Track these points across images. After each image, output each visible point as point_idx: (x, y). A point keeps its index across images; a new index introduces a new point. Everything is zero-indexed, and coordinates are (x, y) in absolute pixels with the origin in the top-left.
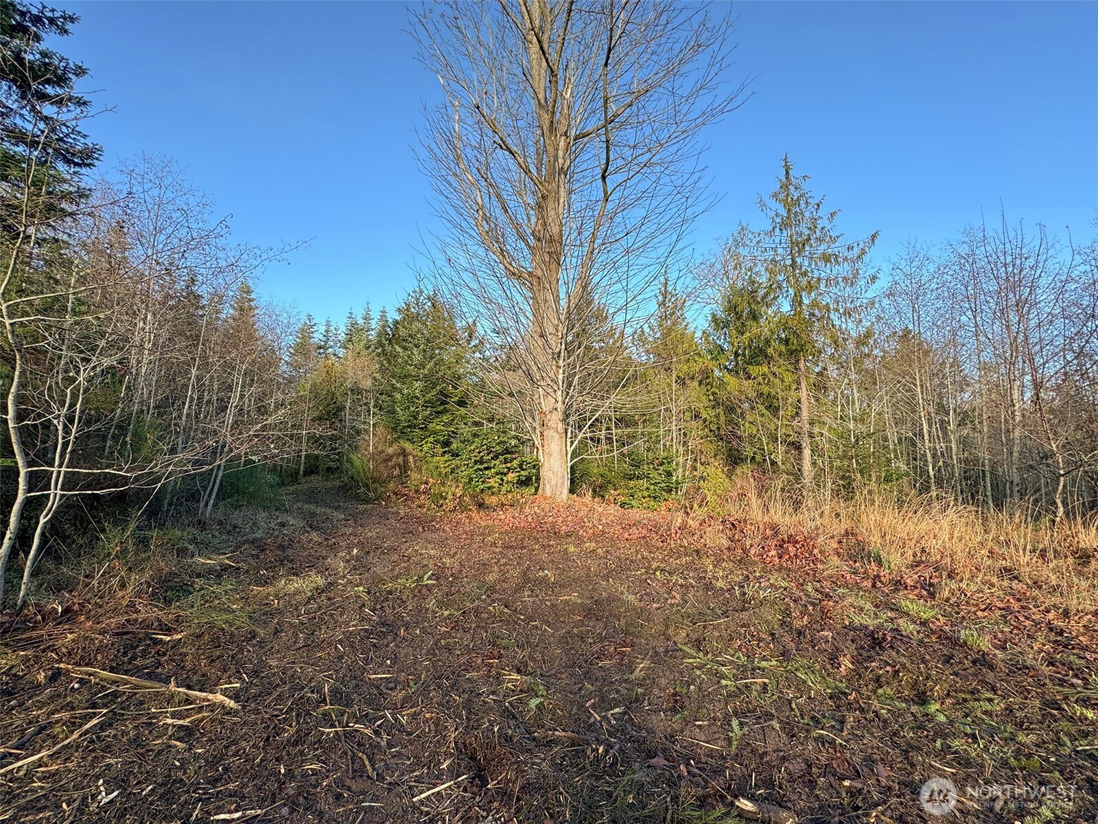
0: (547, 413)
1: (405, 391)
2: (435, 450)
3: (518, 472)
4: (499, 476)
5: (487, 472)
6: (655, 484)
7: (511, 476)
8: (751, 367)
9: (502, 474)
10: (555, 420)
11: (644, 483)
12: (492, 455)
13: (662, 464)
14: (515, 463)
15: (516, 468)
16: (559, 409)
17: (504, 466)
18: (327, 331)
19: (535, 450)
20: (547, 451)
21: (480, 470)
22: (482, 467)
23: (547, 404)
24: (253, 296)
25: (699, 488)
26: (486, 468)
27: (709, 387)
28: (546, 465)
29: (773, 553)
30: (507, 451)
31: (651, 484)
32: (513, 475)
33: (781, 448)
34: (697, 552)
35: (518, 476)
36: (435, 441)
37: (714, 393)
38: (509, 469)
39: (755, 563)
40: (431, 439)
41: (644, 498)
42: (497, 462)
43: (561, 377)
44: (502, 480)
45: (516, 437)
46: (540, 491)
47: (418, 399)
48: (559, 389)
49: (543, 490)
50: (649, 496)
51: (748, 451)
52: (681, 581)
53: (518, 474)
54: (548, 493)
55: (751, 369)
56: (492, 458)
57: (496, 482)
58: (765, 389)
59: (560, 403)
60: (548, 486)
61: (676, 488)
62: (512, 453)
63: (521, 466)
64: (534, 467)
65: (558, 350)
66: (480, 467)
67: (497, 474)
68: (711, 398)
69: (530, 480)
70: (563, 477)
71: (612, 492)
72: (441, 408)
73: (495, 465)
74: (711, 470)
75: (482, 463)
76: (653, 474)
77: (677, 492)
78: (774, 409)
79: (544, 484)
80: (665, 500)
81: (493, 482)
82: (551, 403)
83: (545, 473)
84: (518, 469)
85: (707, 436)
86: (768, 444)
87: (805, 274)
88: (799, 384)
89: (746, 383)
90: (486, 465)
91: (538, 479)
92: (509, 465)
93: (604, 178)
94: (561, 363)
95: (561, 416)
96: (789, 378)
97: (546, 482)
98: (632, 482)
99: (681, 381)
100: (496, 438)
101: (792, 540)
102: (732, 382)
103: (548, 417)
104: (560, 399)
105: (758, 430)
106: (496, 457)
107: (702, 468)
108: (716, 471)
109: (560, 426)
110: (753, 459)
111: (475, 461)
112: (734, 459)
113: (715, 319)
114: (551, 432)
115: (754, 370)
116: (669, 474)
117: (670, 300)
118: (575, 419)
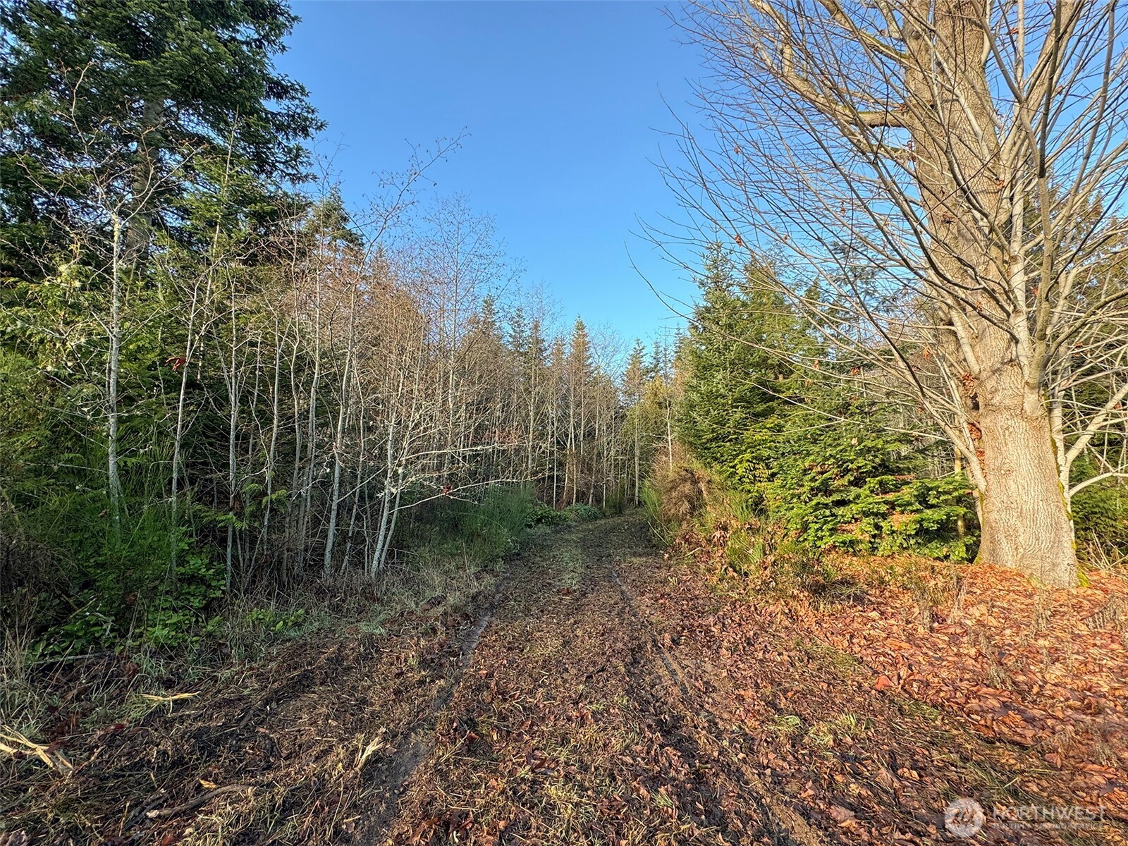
0: (984, 375)
1: (703, 388)
2: (757, 473)
3: (917, 511)
4: (871, 520)
5: (840, 511)
7: (900, 521)
9: (876, 514)
10: (1013, 387)
12: (849, 477)
14: (907, 493)
15: (909, 504)
16: (1024, 360)
17: (878, 498)
18: (657, 353)
19: (958, 464)
20: (994, 463)
21: (826, 506)
22: (829, 500)
24: (586, 331)
28: (996, 497)
30: (885, 468)
32: (905, 518)
35: (920, 522)
36: (755, 458)
38: (892, 505)
40: (747, 456)
42: (864, 491)
43: (1018, 281)
44: (878, 527)
45: (905, 439)
46: (984, 555)
47: (723, 397)
48: (1016, 310)
49: (993, 552)
53: (917, 516)
54: (1010, 561)
56: (851, 483)
57: (863, 531)
59: (1024, 343)
60: (1007, 546)
62: (899, 471)
63: (922, 499)
64: (959, 500)
65: (1003, 217)
67: (866, 514)
70: (1055, 527)
72: (760, 408)
73: (858, 496)
75: (828, 493)
79: (993, 541)
81: (861, 531)
82: (995, 349)
83: (994, 516)
84: (917, 506)
90: (836, 497)
91: (973, 526)
92: (891, 497)
94: (1016, 248)
95: (1030, 373)
97: (1001, 536)
100: (854, 441)
103: (990, 384)
106: (858, 482)
109: (1033, 402)
111: (812, 489)
114: (1002, 420)
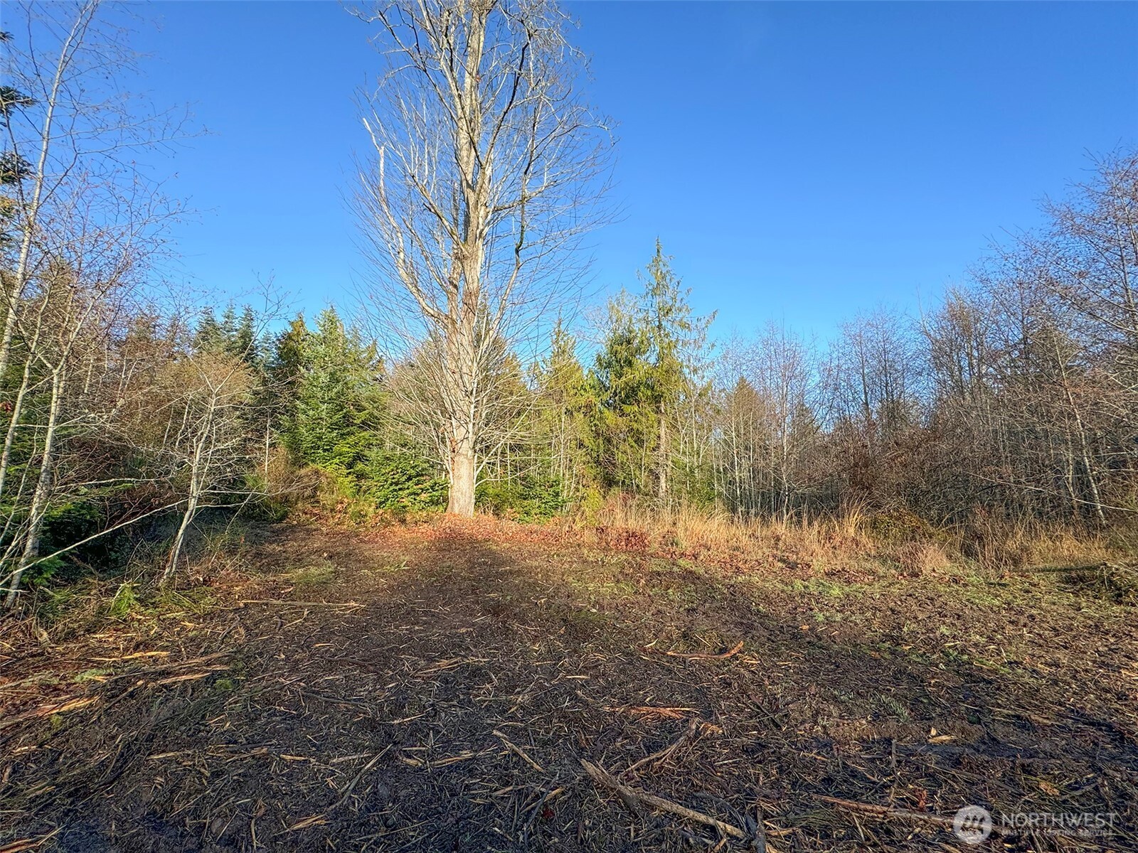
0: (458, 441)
1: (310, 413)
2: (339, 471)
3: (430, 492)
4: (412, 496)
5: (401, 493)
6: (545, 503)
7: (424, 497)
8: (625, 406)
9: (415, 494)
10: (466, 448)
11: (536, 502)
12: (406, 477)
13: (552, 486)
14: (428, 485)
15: (428, 489)
16: (470, 438)
17: (417, 487)
19: (444, 473)
20: (457, 474)
21: (395, 490)
22: (397, 488)
23: (459, 434)
25: (580, 506)
26: (400, 489)
27: (592, 419)
28: (456, 487)
29: (623, 543)
30: (419, 474)
31: (542, 503)
32: (425, 495)
33: (644, 475)
34: (579, 545)
35: (430, 497)
37: (595, 425)
38: (422, 490)
39: (612, 549)
40: (336, 461)
41: (536, 514)
42: (411, 484)
44: (415, 500)
46: (449, 509)
47: (323, 421)
49: (452, 508)
50: (541, 513)
51: (620, 476)
52: (569, 560)
53: (430, 494)
54: (456, 511)
55: (624, 406)
56: (406, 480)
57: (409, 502)
58: (635, 426)
59: (471, 433)
60: (456, 505)
61: (562, 506)
62: (423, 475)
63: (432, 487)
64: (443, 488)
66: (395, 488)
67: (410, 494)
68: (593, 428)
69: (441, 501)
70: (470, 497)
71: (509, 510)
72: (346, 431)
73: (409, 486)
74: (591, 491)
75: (397, 484)
76: (545, 494)
77: (562, 510)
78: (640, 442)
79: (453, 503)
80: (553, 516)
81: (407, 502)
82: (462, 434)
83: (454, 494)
84: (431, 490)
85: (589, 462)
86: (634, 471)
87: (667, 335)
88: (659, 422)
89: (620, 419)
90: (400, 486)
91: (447, 499)
92: (422, 486)
93: (517, 251)
94: (473, 400)
95: (471, 445)
96: (653, 416)
97: (455, 502)
98: (526, 501)
99: (569, 413)
100: (411, 462)
101: (634, 535)
102: (610, 416)
103: (459, 445)
104: (470, 430)
105: (628, 459)
106: (409, 479)
107: (584, 490)
108: (594, 492)
109: (470, 453)
110: (623, 482)
111: (392, 482)
112: (609, 482)
113: (599, 360)
114: (462, 458)
115: (627, 409)
116: (557, 494)
117: (562, 339)
118: (482, 447)
